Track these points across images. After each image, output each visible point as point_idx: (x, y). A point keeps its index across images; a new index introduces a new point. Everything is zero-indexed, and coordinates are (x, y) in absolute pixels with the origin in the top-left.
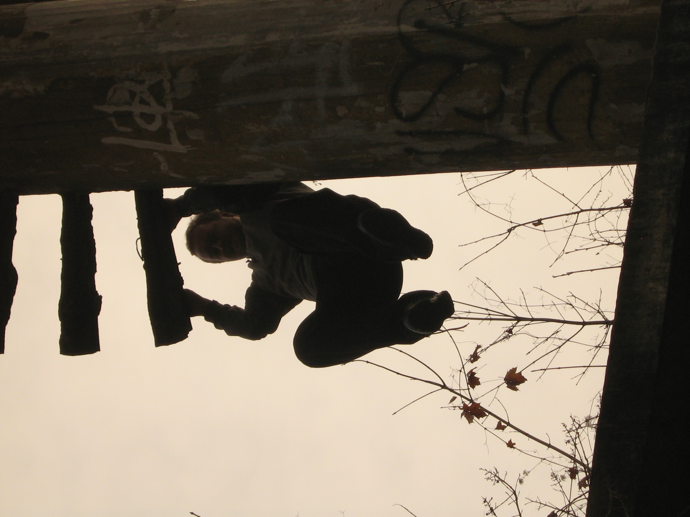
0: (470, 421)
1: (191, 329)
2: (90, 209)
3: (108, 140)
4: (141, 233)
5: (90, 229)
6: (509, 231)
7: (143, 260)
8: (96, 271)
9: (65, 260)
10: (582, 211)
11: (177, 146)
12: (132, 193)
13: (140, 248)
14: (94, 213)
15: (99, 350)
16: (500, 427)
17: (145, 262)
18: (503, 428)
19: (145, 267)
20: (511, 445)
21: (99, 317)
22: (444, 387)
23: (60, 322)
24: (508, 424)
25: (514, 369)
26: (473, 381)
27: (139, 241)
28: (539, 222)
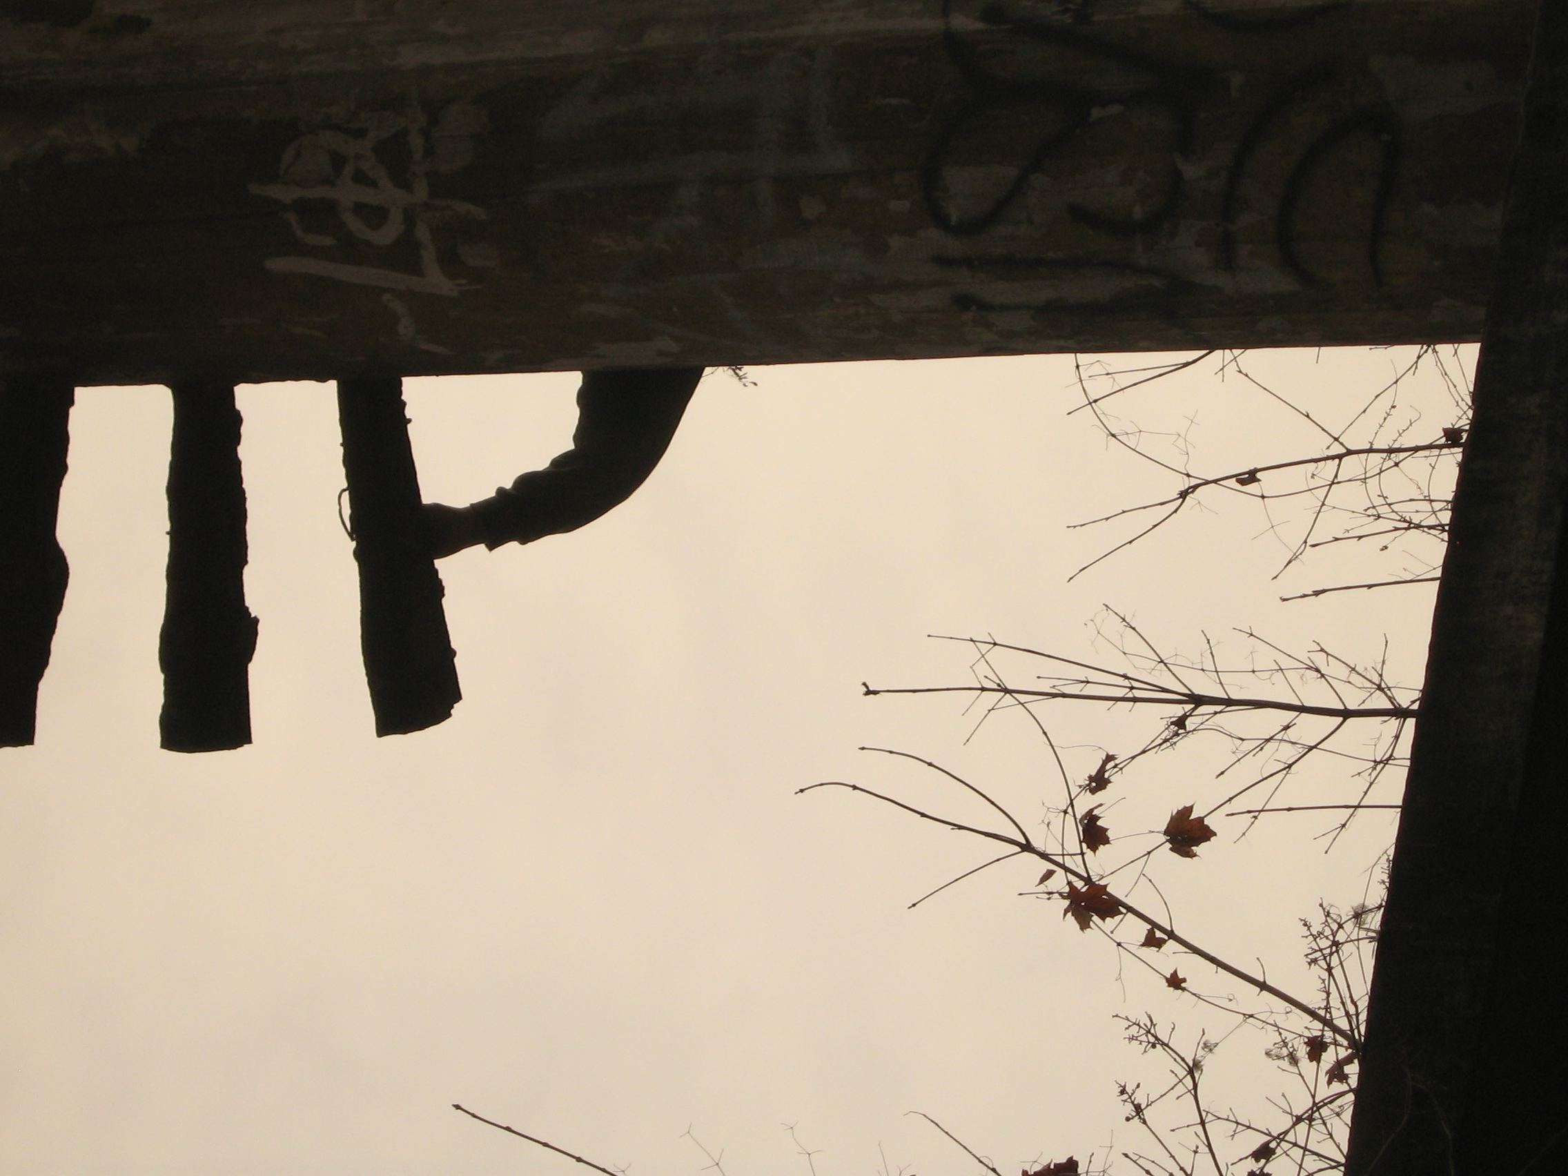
0: (1084, 924)
1: (457, 697)
2: (237, 419)
3: (279, 265)
4: (350, 476)
5: (235, 466)
6: (1183, 495)
7: (352, 539)
8: (246, 562)
9: (175, 534)
10: (1350, 452)
11: (436, 281)
12: (332, 385)
13: (347, 512)
14: (244, 430)
15: (248, 740)
16: (1152, 941)
17: (357, 544)
18: (1159, 944)
19: (358, 554)
20: (1175, 982)
21: (252, 667)
22: (1027, 847)
23: (162, 677)
24: (1171, 935)
25: (1189, 810)
26: (1094, 835)
27: (346, 495)
28: (1250, 477)
